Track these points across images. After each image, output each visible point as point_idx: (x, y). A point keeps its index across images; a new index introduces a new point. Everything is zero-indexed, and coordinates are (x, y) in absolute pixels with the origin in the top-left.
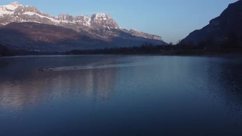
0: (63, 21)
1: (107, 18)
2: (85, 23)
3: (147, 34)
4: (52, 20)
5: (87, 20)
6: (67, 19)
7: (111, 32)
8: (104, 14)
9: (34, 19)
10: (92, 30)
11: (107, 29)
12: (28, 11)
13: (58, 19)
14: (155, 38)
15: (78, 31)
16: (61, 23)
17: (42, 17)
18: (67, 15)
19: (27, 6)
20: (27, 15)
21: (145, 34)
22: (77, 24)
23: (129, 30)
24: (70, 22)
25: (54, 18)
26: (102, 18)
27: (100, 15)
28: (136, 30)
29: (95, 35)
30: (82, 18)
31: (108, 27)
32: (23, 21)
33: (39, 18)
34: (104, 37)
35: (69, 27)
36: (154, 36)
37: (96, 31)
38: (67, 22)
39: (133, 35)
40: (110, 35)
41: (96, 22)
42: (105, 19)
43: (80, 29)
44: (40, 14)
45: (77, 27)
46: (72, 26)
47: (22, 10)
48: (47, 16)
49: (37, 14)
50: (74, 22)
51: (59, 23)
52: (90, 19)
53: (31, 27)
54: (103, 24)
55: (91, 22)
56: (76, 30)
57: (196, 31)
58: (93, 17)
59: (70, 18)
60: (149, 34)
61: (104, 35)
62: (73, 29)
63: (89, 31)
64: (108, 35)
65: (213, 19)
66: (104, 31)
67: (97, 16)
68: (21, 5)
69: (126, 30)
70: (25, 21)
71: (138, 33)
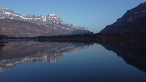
0: (29, 18)
1: (56, 17)
2: (43, 20)
3: (80, 27)
4: (22, 17)
5: (44, 18)
6: (31, 17)
7: (59, 25)
8: (54, 15)
9: (11, 16)
10: (47, 24)
11: (56, 23)
12: (7, 12)
13: (26, 17)
14: (85, 29)
15: (39, 24)
16: (28, 19)
17: (16, 15)
18: (32, 15)
19: (6, 9)
20: (6, 14)
21: (79, 27)
22: (38, 20)
23: (69, 24)
24: (34, 19)
25: (23, 16)
26: (53, 17)
27: (52, 15)
28: (73, 25)
29: (49, 27)
30: (41, 17)
31: (57, 23)
32: (3, 18)
33: (14, 16)
34: (55, 28)
35: (33, 22)
36: (84, 28)
37: (50, 25)
38: (32, 19)
39: (71, 27)
40: (58, 27)
41: (50, 19)
42: (55, 18)
43: (40, 23)
44: (15, 14)
45: (38, 22)
46: (35, 22)
47: (3, 11)
48: (19, 15)
49: (13, 14)
50: (36, 19)
51: (26, 19)
52: (46, 18)
53: (9, 21)
54: (54, 20)
55: (46, 19)
56: (37, 24)
57: (109, 26)
58: (48, 16)
59: (33, 17)
60: (81, 27)
61: (55, 27)
62: (35, 23)
63: (45, 24)
64: (57, 27)
65: (119, 19)
66: (54, 25)
67: (50, 16)
68: (3, 8)
69: (68, 25)
70: (5, 18)
71: (75, 26)
